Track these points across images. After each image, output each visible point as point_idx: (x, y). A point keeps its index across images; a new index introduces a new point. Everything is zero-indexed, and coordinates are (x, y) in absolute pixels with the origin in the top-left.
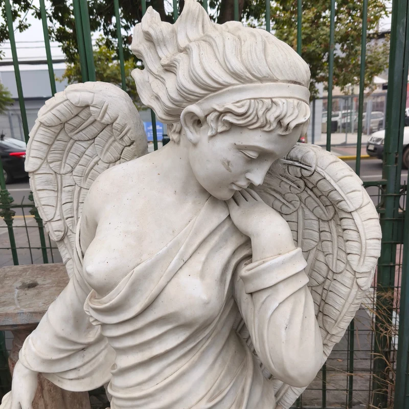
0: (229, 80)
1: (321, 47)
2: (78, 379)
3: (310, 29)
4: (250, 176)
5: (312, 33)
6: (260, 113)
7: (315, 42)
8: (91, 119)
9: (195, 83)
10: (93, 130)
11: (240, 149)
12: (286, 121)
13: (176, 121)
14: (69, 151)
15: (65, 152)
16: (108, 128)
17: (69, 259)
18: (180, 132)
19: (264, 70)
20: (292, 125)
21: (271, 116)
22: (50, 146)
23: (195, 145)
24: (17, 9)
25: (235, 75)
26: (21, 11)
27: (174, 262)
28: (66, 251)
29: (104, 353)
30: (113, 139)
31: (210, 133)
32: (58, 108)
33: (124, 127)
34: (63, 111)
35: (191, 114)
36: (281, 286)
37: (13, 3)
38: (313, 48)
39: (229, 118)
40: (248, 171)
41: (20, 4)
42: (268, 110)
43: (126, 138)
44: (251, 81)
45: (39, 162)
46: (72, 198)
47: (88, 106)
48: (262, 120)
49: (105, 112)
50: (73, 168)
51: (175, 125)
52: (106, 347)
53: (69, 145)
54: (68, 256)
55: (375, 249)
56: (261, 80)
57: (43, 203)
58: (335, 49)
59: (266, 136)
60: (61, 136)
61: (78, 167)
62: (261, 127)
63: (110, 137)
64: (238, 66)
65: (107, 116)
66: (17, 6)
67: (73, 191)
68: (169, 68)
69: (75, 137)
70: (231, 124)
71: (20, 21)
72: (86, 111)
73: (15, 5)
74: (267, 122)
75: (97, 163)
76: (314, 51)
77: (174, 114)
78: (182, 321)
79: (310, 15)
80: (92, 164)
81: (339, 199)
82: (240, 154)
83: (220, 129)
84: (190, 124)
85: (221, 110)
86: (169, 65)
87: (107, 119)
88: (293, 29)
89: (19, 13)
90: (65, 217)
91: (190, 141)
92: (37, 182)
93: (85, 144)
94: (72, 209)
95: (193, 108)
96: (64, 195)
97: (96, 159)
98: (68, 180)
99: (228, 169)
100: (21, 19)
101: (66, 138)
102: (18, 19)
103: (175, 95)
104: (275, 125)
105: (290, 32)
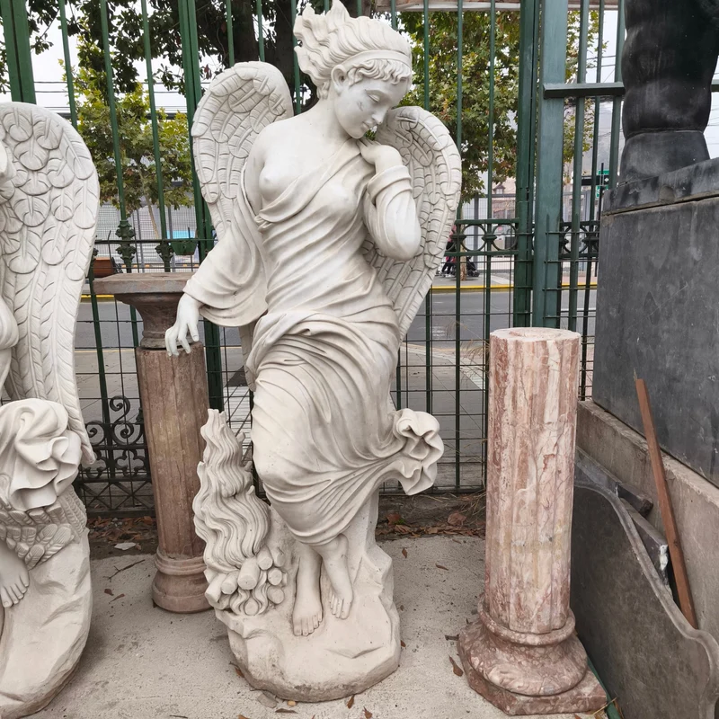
0: (362, 47)
1: (484, 115)
2: (230, 317)
3: (469, 85)
4: (374, 116)
5: (471, 93)
6: (380, 68)
7: (477, 105)
8: (252, 91)
9: (342, 50)
10: (250, 102)
11: (369, 93)
12: (395, 75)
13: (326, 81)
14: (227, 122)
15: (224, 122)
16: (266, 99)
17: (220, 222)
18: (328, 89)
19: (382, 43)
20: (399, 77)
21: (387, 71)
22: (214, 114)
23: (339, 94)
24: (35, 19)
25: (366, 44)
26: (41, 23)
27: (324, 176)
28: (218, 214)
29: (252, 297)
30: (267, 109)
31: (350, 84)
32: (228, 80)
33: (279, 98)
34: (231, 83)
35: (339, 71)
36: (394, 186)
37: (31, 10)
38: (473, 116)
39: (362, 71)
40: (373, 113)
41: (40, 13)
42: (385, 66)
43: (279, 107)
44: (375, 49)
45: (205, 127)
46: (226, 165)
47: (251, 80)
48: (381, 72)
49: (265, 84)
50: (229, 138)
51: (325, 83)
52: (255, 291)
53: (229, 116)
54: (219, 219)
55: (457, 176)
56: (381, 48)
57: (204, 166)
58: (508, 120)
59: (384, 84)
60: (225, 107)
61: (233, 137)
62: (381, 78)
63: (265, 108)
64: (368, 40)
65: (266, 87)
66: (36, 15)
67: (227, 159)
68: (323, 43)
69: (235, 109)
70: (363, 76)
71: (37, 38)
72: (250, 84)
73: (33, 13)
74: (385, 75)
75: (249, 134)
76: (474, 119)
77: (326, 75)
78: (329, 214)
79: (468, 62)
80: (246, 134)
81: (434, 141)
82: (368, 98)
83: (356, 80)
84: (337, 79)
85: (357, 66)
86: (324, 41)
87: (266, 91)
88: (443, 83)
89: (39, 25)
90: (220, 181)
91: (336, 91)
92: (201, 146)
93: (241, 116)
94: (225, 174)
95: (340, 66)
96: (220, 161)
97: (249, 130)
98: (224, 149)
99: (361, 108)
100: (39, 35)
101: (227, 110)
102: (34, 34)
103: (328, 59)
104: (389, 76)
105: (438, 88)
